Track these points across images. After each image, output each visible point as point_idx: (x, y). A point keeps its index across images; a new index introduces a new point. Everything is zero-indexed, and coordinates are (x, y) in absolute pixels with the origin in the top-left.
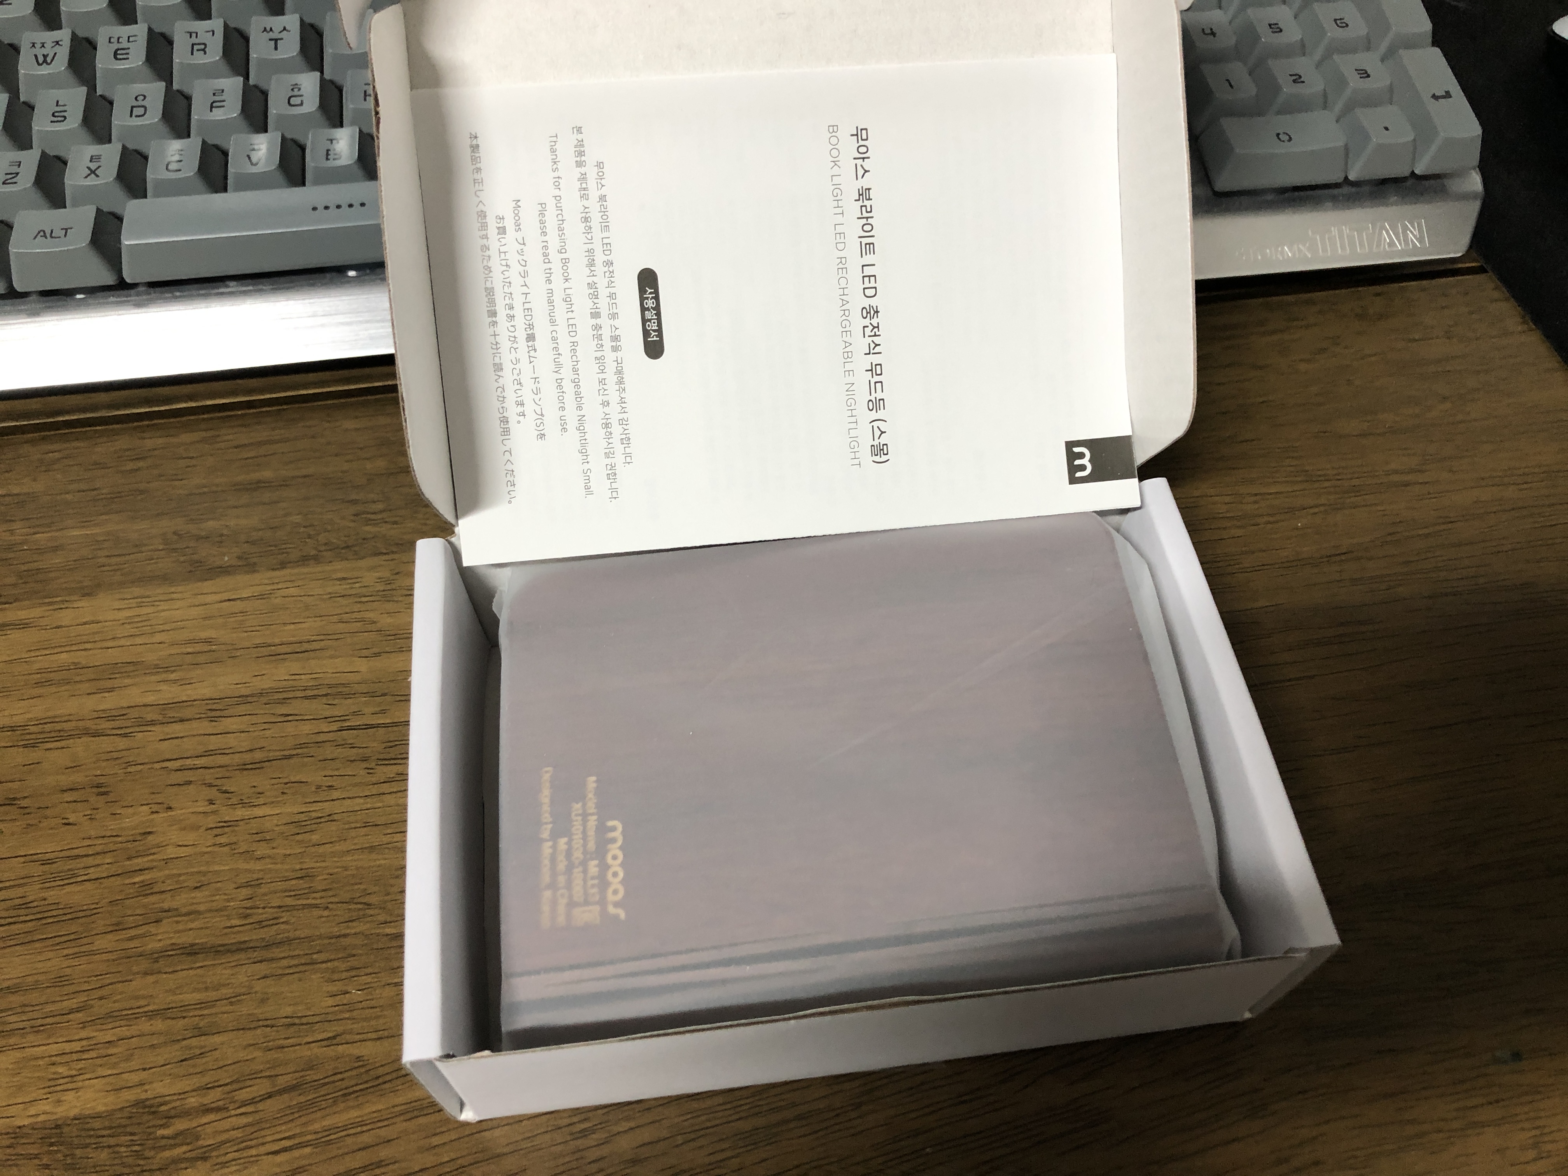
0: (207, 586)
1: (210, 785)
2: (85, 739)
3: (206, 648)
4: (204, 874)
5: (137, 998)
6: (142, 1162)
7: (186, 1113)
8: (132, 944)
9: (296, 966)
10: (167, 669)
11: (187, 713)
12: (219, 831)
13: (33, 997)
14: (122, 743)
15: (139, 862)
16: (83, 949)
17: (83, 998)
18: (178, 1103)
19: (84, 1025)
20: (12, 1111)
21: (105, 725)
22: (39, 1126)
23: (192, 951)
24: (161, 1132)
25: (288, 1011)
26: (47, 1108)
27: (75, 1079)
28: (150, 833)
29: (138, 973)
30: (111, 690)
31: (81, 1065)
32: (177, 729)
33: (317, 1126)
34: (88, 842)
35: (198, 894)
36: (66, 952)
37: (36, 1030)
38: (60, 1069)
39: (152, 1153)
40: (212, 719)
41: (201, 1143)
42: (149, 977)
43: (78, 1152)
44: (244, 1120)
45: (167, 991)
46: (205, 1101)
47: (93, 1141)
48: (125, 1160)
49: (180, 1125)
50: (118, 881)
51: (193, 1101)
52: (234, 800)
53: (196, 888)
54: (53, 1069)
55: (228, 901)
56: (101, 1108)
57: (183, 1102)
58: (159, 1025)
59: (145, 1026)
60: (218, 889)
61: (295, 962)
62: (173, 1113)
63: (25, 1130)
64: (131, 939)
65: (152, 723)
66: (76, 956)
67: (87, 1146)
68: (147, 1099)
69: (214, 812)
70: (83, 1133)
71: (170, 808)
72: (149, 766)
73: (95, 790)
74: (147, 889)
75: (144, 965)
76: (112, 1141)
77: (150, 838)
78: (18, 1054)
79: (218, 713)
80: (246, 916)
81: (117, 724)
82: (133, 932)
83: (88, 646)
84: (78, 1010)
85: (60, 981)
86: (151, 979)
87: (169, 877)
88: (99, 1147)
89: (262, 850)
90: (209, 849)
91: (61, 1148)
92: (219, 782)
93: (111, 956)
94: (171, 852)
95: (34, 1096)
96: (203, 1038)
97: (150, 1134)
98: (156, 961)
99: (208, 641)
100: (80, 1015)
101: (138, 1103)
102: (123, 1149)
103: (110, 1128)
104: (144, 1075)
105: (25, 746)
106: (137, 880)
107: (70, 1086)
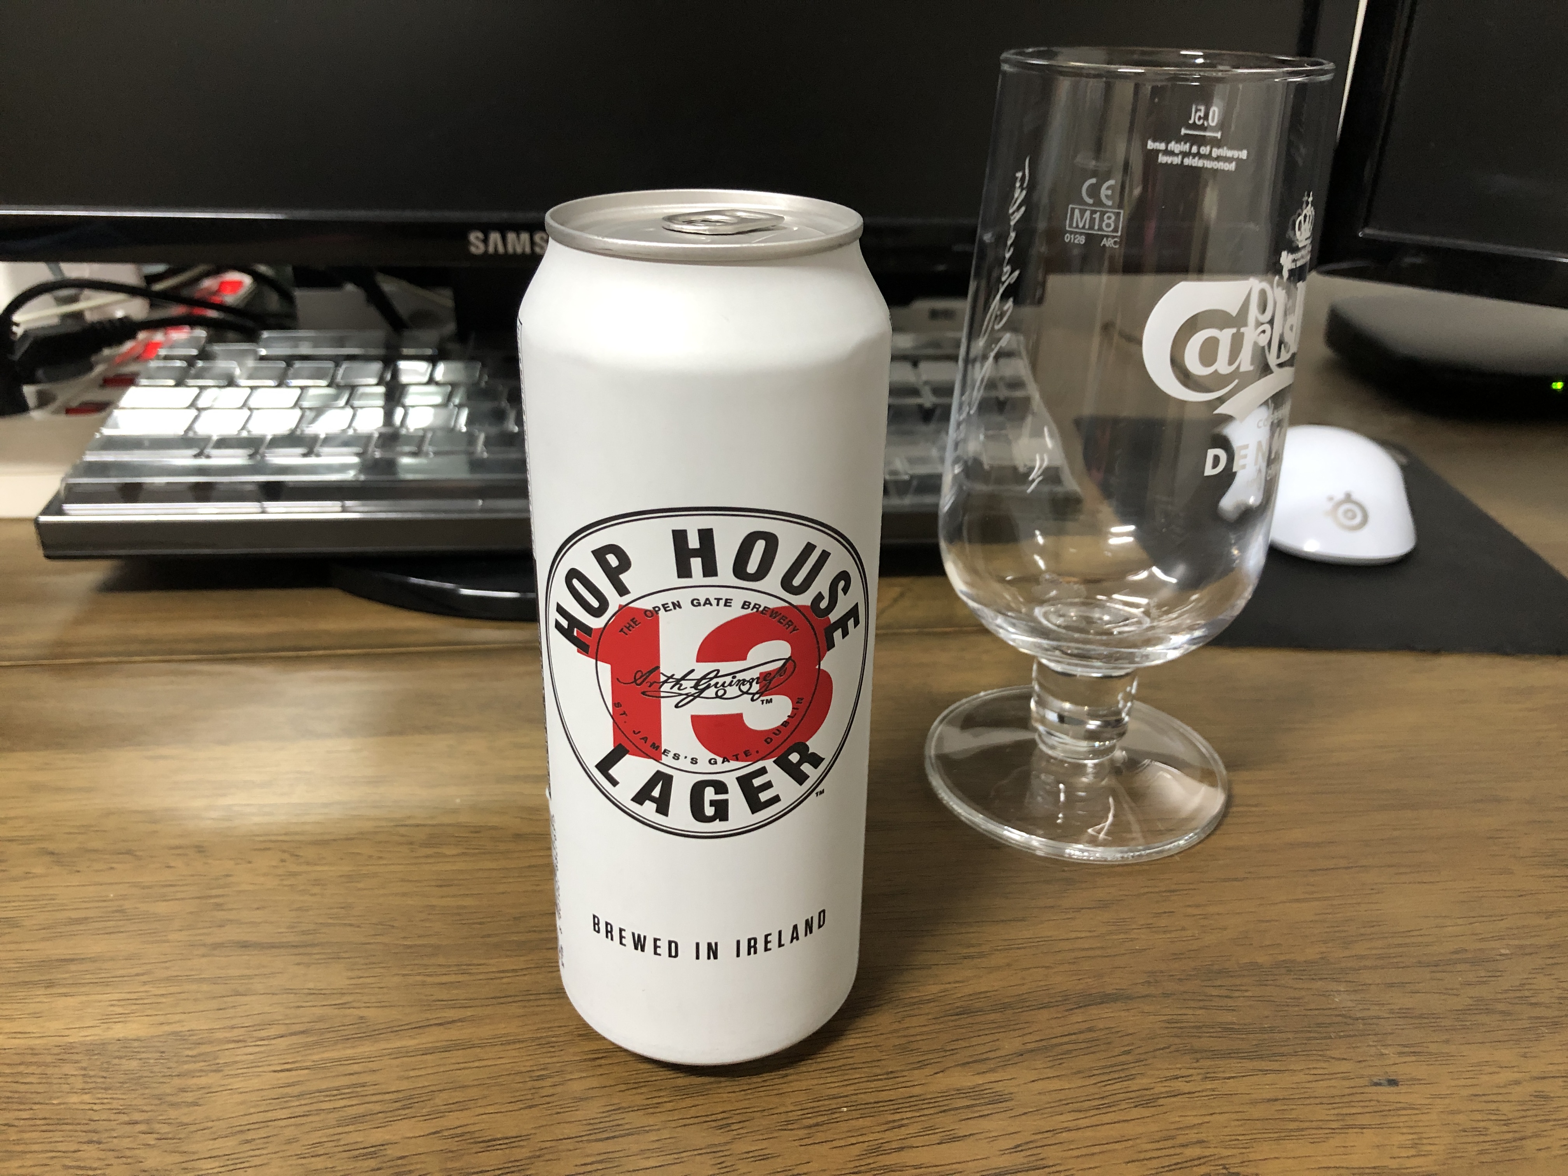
9: (325, 959)
23: (245, 945)
25: (311, 985)
31: (134, 1007)
33: (315, 1057)
44: (257, 1049)
51: (220, 1035)
61: (324, 956)
74: (219, 907)
80: (293, 927)
89: (316, 890)
100: (141, 977)
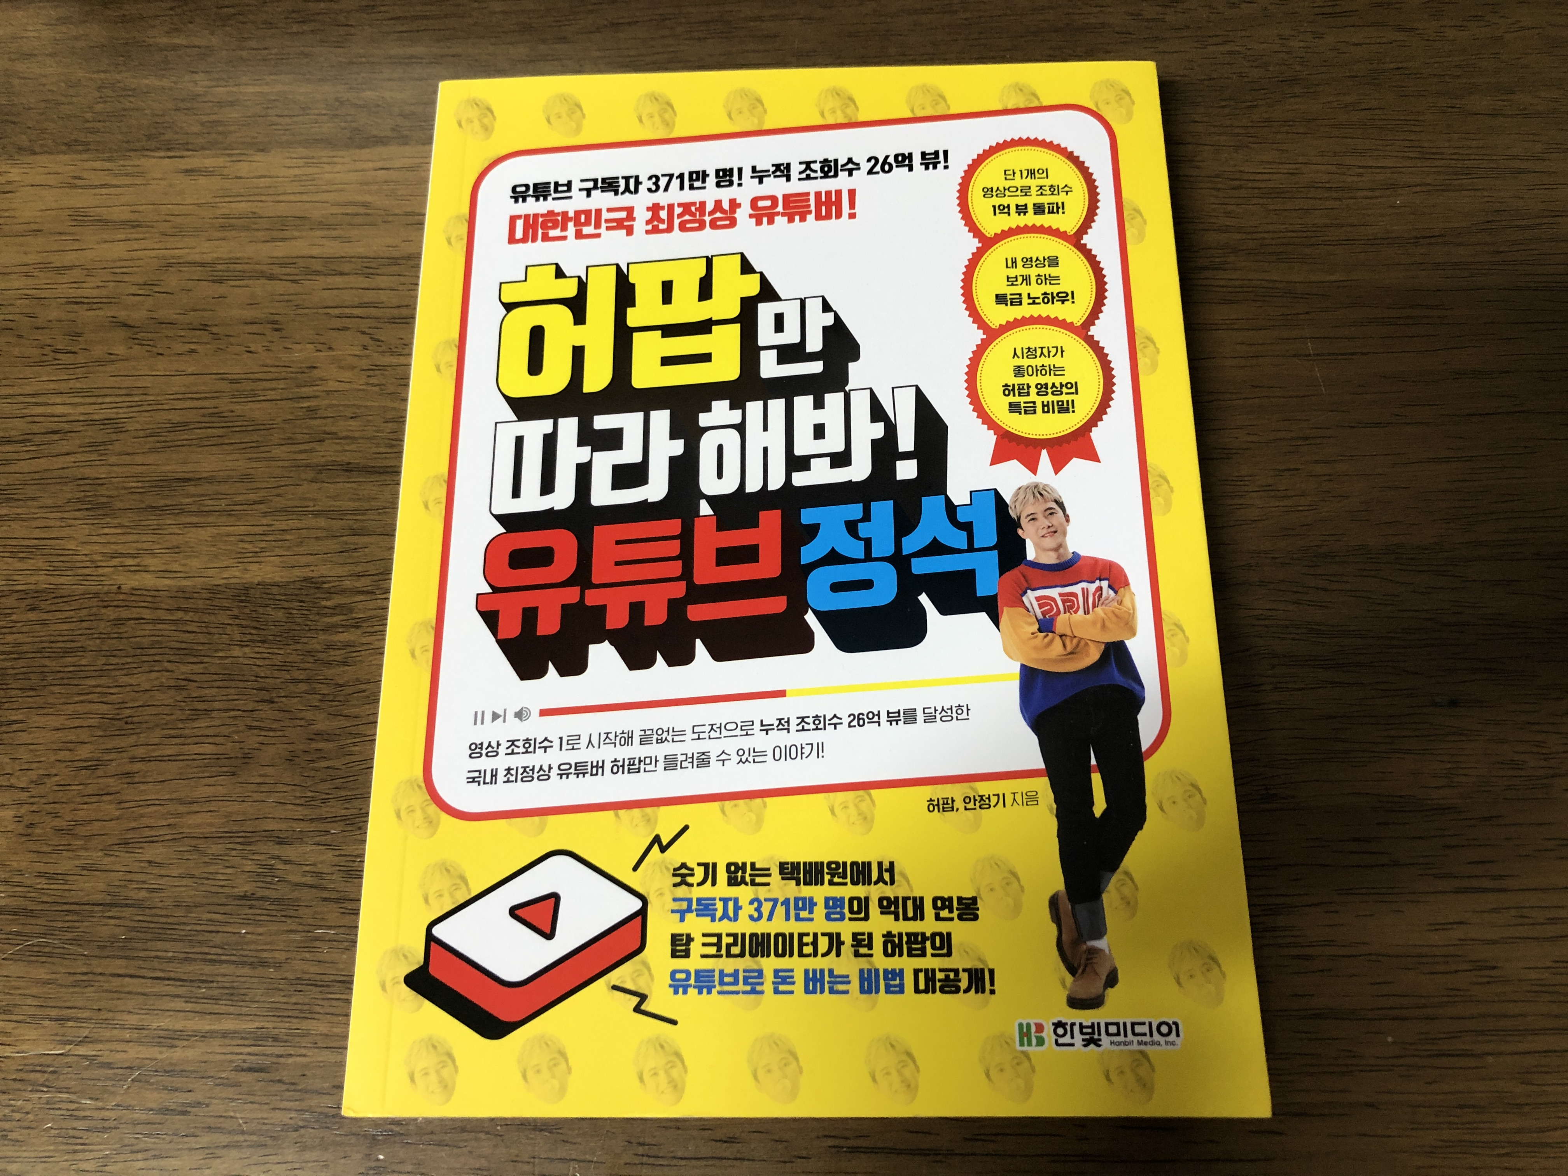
0: (365, 153)
1: (363, 333)
2: (263, 281)
3: (362, 210)
4: (359, 407)
5: (305, 499)
6: (309, 623)
7: (343, 592)
8: (301, 456)
10: (329, 226)
11: (346, 268)
12: (371, 373)
13: (224, 488)
14: (293, 288)
15: (306, 391)
16: (263, 455)
17: (263, 493)
18: (337, 583)
19: (265, 514)
20: (210, 572)
21: (276, 270)
22: (232, 586)
24: (324, 603)
26: (237, 574)
27: (259, 554)
28: (315, 367)
29: (306, 480)
30: (283, 240)
32: (338, 280)
34: (266, 369)
35: (352, 423)
36: (250, 456)
37: (229, 513)
38: (246, 546)
39: (317, 618)
40: (368, 276)
41: (354, 615)
42: (314, 484)
43: (261, 610)
45: (328, 497)
46: (358, 584)
47: (271, 602)
48: (297, 620)
49: (336, 600)
50: (289, 404)
52: (384, 348)
53: (352, 418)
54: (241, 545)
55: (378, 431)
56: (277, 579)
57: (341, 583)
58: (322, 522)
59: (311, 521)
60: (368, 421)
62: (333, 590)
63: (220, 588)
64: (300, 452)
65: (317, 273)
66: (258, 459)
67: (267, 606)
68: (313, 578)
69: (367, 356)
70: (265, 596)
71: (330, 348)
72: (315, 311)
73: (270, 326)
75: (310, 474)
76: (286, 605)
77: (315, 371)
78: (214, 531)
79: (371, 271)
81: (288, 270)
82: (302, 447)
83: (263, 198)
84: (261, 502)
85: (246, 478)
86: (315, 486)
87: (332, 406)
88: (277, 608)
90: (364, 387)
91: (248, 604)
92: (371, 331)
93: (286, 464)
94: (332, 385)
95: (225, 564)
96: (356, 537)
97: (316, 603)
98: (320, 472)
99: (365, 205)
101: (305, 579)
102: (295, 612)
103: (285, 595)
104: (310, 559)
105: (214, 281)
106: (305, 405)
107: (255, 559)
